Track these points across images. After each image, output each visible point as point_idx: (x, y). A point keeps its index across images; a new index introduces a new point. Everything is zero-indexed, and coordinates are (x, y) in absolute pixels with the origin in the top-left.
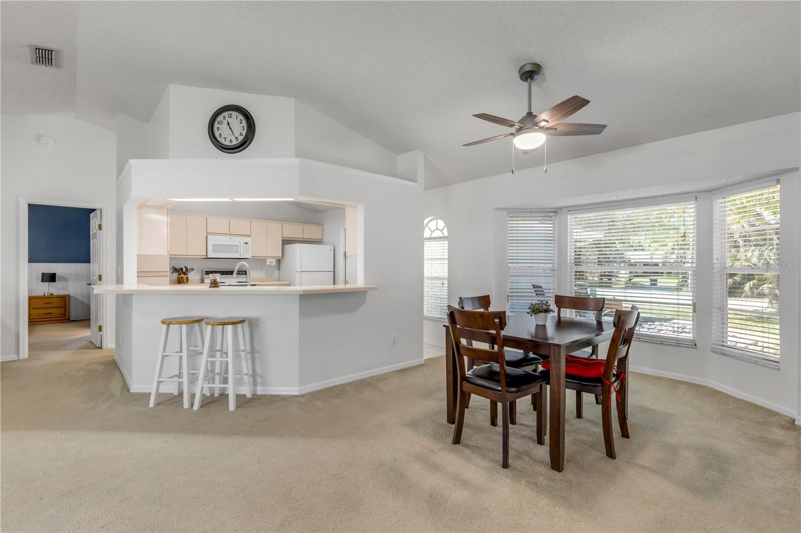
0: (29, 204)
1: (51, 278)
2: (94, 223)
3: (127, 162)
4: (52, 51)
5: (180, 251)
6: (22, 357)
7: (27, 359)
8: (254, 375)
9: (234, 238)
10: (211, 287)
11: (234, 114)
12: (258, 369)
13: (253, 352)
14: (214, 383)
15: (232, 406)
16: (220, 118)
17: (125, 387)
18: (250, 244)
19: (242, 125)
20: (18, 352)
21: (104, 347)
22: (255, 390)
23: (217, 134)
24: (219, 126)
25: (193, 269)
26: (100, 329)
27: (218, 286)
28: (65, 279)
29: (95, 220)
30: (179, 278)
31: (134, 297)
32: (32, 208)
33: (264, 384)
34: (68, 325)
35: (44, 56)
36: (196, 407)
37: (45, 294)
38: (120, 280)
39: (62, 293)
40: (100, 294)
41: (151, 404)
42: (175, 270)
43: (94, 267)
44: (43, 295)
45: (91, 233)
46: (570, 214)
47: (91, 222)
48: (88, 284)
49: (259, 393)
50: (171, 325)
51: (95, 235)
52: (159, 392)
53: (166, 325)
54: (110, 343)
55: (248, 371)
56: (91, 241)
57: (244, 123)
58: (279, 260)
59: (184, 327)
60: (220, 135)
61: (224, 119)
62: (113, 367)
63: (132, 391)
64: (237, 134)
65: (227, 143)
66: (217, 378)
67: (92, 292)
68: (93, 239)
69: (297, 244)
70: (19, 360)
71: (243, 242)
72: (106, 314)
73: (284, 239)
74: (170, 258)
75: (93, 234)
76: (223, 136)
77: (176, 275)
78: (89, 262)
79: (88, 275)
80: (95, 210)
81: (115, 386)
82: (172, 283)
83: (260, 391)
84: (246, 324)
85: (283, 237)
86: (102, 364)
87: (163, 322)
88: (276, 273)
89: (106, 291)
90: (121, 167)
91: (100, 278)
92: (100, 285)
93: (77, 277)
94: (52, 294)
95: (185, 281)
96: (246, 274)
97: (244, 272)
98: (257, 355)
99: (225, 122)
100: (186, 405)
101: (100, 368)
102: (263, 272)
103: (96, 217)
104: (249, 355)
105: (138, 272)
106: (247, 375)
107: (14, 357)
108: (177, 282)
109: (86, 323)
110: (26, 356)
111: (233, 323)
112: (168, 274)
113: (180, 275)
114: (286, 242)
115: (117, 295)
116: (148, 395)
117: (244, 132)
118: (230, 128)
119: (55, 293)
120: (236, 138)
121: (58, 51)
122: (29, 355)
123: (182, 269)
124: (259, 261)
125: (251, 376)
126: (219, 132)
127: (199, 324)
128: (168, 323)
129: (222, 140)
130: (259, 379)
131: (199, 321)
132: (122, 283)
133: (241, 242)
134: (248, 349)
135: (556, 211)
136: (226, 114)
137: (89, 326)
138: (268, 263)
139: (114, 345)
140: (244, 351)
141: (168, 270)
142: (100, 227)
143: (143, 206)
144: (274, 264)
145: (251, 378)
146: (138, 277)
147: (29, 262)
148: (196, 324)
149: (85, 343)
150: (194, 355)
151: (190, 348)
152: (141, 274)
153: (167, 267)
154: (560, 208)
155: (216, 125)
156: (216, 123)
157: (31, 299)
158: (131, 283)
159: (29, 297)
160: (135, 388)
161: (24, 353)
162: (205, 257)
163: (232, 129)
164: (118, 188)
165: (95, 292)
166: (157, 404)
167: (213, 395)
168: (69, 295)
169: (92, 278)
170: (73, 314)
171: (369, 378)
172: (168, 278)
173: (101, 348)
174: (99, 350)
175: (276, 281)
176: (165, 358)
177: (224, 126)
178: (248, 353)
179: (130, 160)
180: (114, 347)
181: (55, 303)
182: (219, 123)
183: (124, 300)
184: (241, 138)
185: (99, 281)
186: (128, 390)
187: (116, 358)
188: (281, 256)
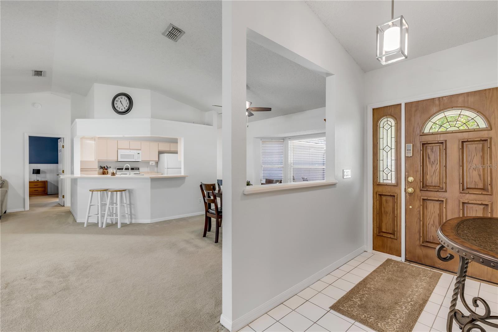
0: (29, 136)
1: (37, 172)
2: (60, 144)
3: (75, 119)
4: (42, 72)
5: (104, 158)
6: (26, 210)
7: (29, 211)
8: (131, 214)
9: (132, 151)
10: (112, 175)
11: (123, 97)
12: (133, 212)
13: (130, 204)
14: (113, 216)
15: (119, 226)
16: (117, 99)
17: (75, 220)
18: (140, 154)
19: (127, 102)
20: (24, 207)
21: (65, 205)
22: (131, 221)
23: (116, 106)
24: (117, 102)
25: (111, 167)
26: (63, 197)
27: (115, 175)
28: (45, 172)
29: (60, 143)
30: (103, 172)
31: (78, 180)
32: (31, 138)
33: (135, 219)
34: (47, 196)
35: (38, 73)
36: (104, 226)
37: (34, 180)
38: (72, 173)
39: (43, 180)
40: (63, 179)
41: (85, 226)
42: (101, 168)
43: (60, 166)
44: (33, 181)
45: (59, 149)
46: (290, 140)
47: (59, 144)
48: (57, 175)
49: (133, 222)
50: (94, 192)
51: (61, 150)
52: (89, 222)
53: (91, 192)
54: (68, 204)
55: (128, 212)
56: (59, 153)
57: (128, 101)
58: (157, 162)
59: (99, 192)
60: (117, 106)
61: (119, 99)
62: (69, 213)
63: (77, 222)
64: (125, 106)
65: (120, 110)
66: (114, 215)
67: (59, 179)
68: (60, 152)
69: (165, 154)
70: (25, 211)
71: (137, 153)
72: (66, 189)
73: (159, 151)
74: (98, 161)
75: (59, 150)
76: (118, 107)
77: (102, 170)
78: (57, 163)
79: (57, 170)
80: (60, 138)
81: (70, 220)
82: (99, 174)
83: (133, 221)
84: (127, 192)
85: (159, 150)
86: (64, 212)
87: (90, 191)
88: (156, 169)
89: (66, 178)
90: (73, 121)
91: (63, 171)
92: (63, 175)
93: (51, 171)
94: (38, 180)
95: (106, 173)
96: (139, 170)
97: (138, 169)
98: (132, 206)
99: (119, 101)
100: (100, 226)
101: (63, 214)
102: (149, 168)
103: (61, 141)
104: (129, 206)
105: (81, 169)
106: (127, 214)
107: (23, 210)
108: (102, 173)
109: (56, 195)
110: (28, 209)
111: (120, 191)
112: (98, 169)
113: (104, 170)
114: (160, 153)
115: (71, 179)
116: (84, 223)
117: (128, 105)
118: (122, 104)
119: (40, 180)
120: (124, 108)
121: (45, 71)
122: (29, 209)
123: (105, 167)
124: (147, 163)
125: (129, 215)
126: (117, 105)
127: (106, 192)
128: (92, 191)
129: (118, 109)
130: (133, 216)
131: (106, 190)
132: (74, 174)
133: (136, 153)
134: (128, 203)
135: (284, 139)
136: (120, 97)
137: (58, 197)
138: (151, 163)
139: (70, 205)
140: (126, 203)
141: (97, 167)
142: (63, 147)
143: (82, 138)
144: (154, 164)
145: (129, 216)
146: (81, 171)
147: (29, 163)
148: (105, 191)
149: (56, 204)
150: (103, 205)
151: (102, 202)
152: (82, 170)
153: (96, 166)
154: (285, 137)
155: (115, 102)
156: (115, 101)
157: (30, 182)
158: (77, 173)
159: (29, 182)
160: (79, 220)
161: (27, 208)
162: (117, 161)
163: (123, 104)
164: (71, 129)
165: (61, 178)
166: (88, 226)
167: (113, 223)
168: (47, 181)
169: (59, 172)
170: (49, 191)
171: (186, 217)
172: (97, 172)
173: (64, 206)
174: (63, 207)
175: (155, 173)
176: (91, 206)
177: (119, 103)
178: (128, 205)
179: (76, 119)
180: (70, 206)
181: (40, 185)
182: (116, 101)
183: (74, 181)
184: (126, 108)
185: (62, 173)
186: (76, 221)
187: (71, 210)
188: (158, 160)
